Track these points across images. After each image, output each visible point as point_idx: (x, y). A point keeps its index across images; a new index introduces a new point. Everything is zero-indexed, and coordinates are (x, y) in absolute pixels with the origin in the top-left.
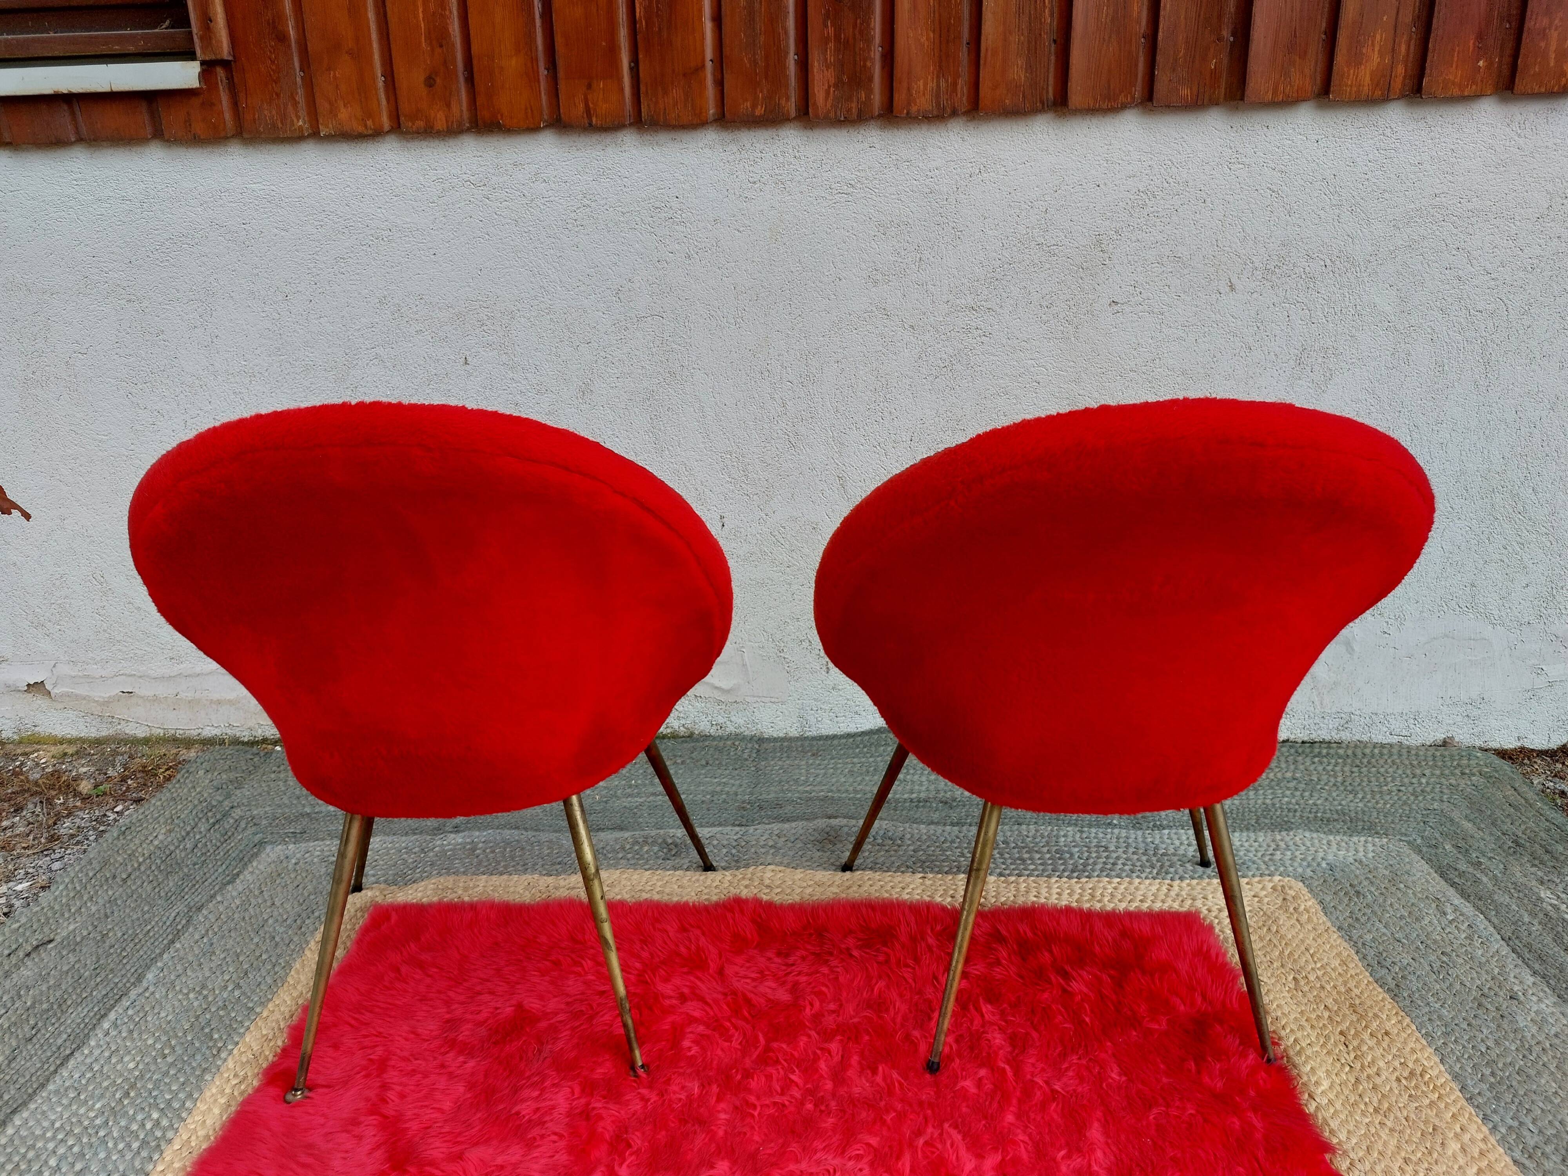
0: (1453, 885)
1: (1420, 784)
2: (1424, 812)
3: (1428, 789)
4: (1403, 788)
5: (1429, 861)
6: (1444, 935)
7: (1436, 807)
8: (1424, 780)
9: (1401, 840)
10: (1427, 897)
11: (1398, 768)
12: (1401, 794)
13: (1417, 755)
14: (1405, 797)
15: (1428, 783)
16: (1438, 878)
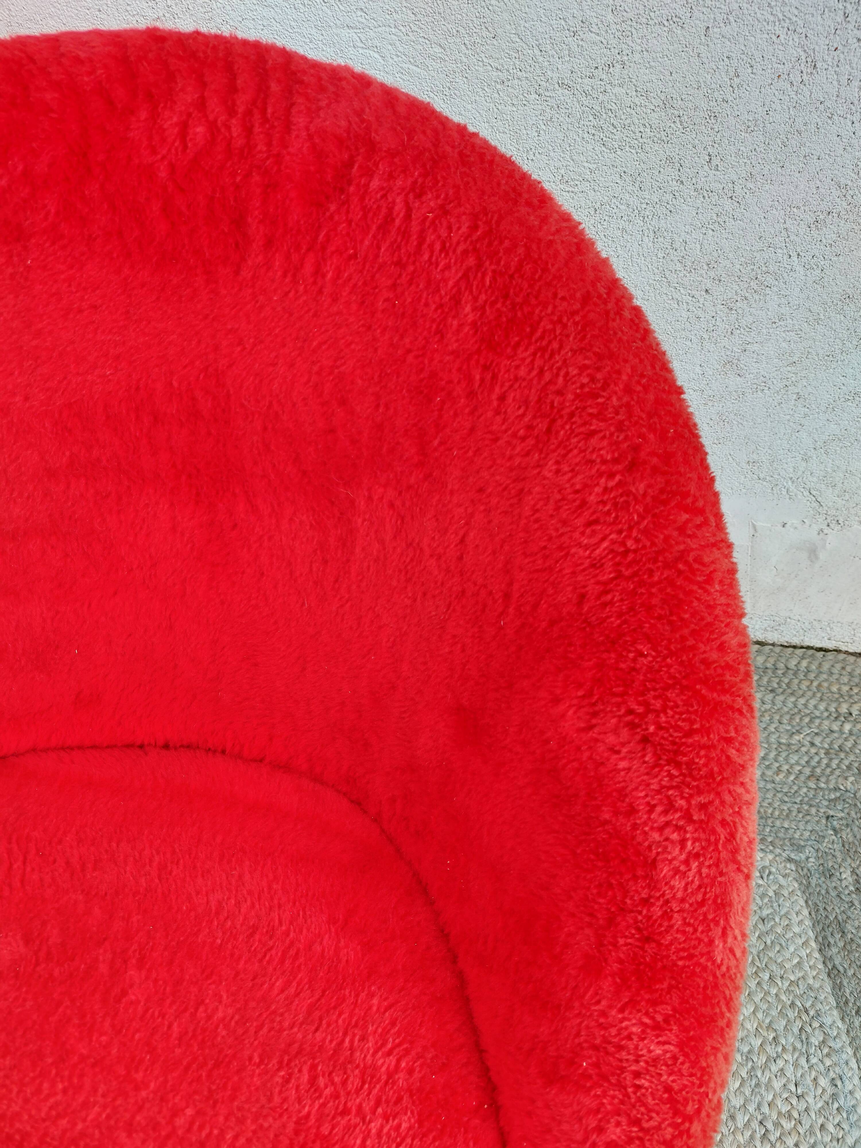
0: (833, 973)
1: (841, 732)
2: (833, 796)
3: (849, 744)
4: (817, 741)
5: (814, 910)
6: (794, 1101)
7: (849, 786)
8: (847, 727)
9: (790, 860)
10: (793, 1005)
11: (821, 699)
12: (813, 750)
13: (850, 674)
14: (817, 759)
15: (851, 733)
16: (817, 955)
